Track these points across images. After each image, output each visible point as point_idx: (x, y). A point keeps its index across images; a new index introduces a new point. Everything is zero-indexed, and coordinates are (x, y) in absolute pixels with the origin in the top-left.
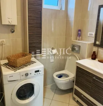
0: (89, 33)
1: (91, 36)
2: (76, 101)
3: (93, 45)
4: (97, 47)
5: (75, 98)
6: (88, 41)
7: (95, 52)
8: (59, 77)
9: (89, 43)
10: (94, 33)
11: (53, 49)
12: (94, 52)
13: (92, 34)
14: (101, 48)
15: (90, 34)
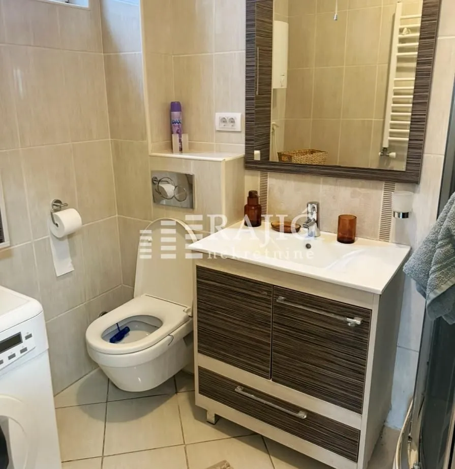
0: (218, 116)
1: (229, 127)
2: (209, 422)
3: (242, 164)
4: (259, 173)
5: (206, 411)
6: (220, 151)
7: (256, 192)
8: (112, 341)
9: (227, 159)
10: (239, 116)
11: (58, 205)
12: (252, 195)
13: (232, 121)
14: (274, 174)
15: (224, 120)
